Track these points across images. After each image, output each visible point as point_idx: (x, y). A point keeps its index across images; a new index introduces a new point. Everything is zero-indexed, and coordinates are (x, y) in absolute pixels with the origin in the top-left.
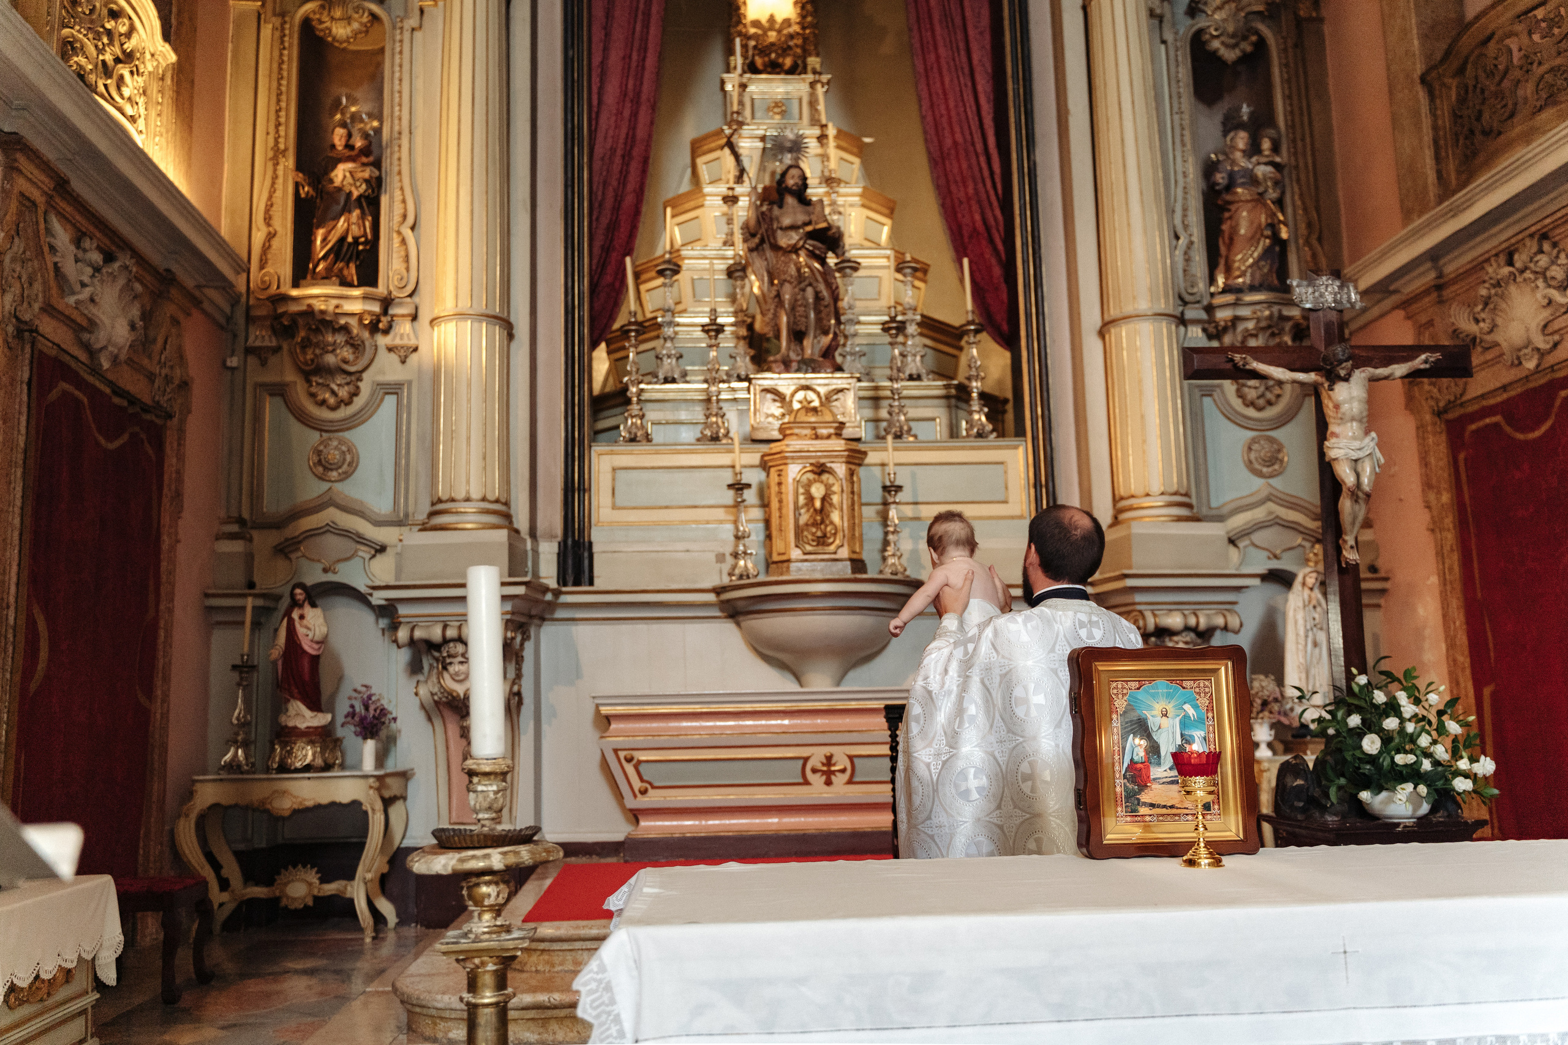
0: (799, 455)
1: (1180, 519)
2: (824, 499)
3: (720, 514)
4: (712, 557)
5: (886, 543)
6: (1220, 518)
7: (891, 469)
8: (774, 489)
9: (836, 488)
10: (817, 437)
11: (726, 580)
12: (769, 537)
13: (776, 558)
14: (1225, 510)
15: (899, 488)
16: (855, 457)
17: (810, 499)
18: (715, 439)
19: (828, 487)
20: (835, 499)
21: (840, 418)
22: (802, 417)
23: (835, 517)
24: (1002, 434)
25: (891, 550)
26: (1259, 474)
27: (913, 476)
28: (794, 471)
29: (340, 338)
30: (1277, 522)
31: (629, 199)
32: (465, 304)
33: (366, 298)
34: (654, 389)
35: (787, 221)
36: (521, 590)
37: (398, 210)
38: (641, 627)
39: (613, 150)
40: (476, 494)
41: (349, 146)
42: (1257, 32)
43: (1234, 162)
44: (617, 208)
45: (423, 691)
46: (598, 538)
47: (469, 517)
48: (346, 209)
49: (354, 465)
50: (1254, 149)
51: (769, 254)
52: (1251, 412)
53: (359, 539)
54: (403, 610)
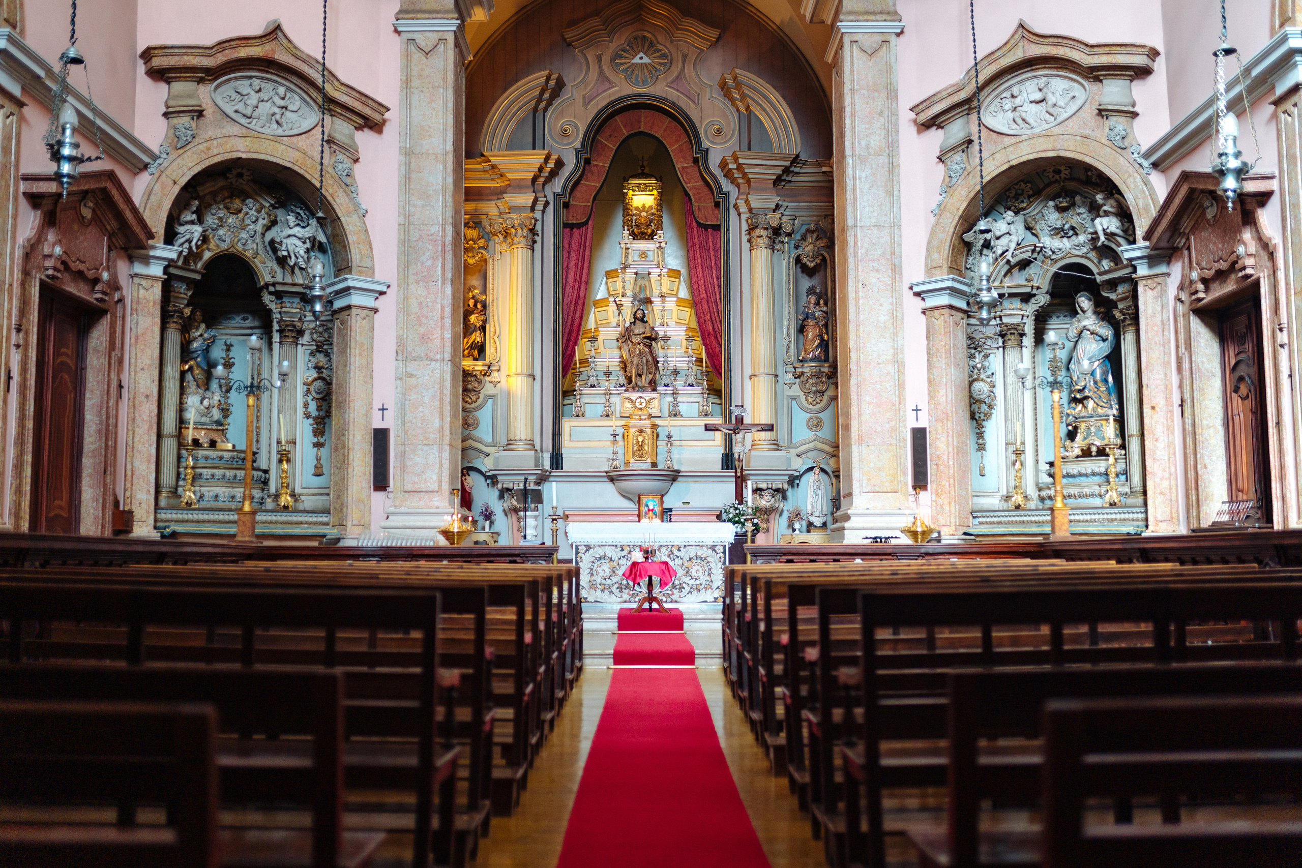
0: (635, 426)
1: (771, 449)
2: (642, 442)
3: (609, 444)
4: (605, 460)
5: (667, 456)
6: (794, 448)
7: (669, 428)
8: (626, 437)
9: (647, 438)
10: (641, 419)
11: (609, 469)
12: (624, 454)
13: (626, 461)
14: (798, 444)
15: (672, 436)
16: (654, 427)
17: (638, 441)
18: (607, 416)
19: (644, 437)
20: (647, 442)
21: (649, 413)
22: (636, 412)
23: (646, 448)
24: (714, 415)
25: (668, 459)
26: (811, 430)
27: (679, 430)
28: (632, 431)
29: (473, 379)
30: (815, 449)
31: (577, 321)
32: (519, 371)
33: (483, 365)
34: (587, 391)
35: (636, 332)
36: (539, 472)
37: (492, 330)
38: (580, 484)
39: (571, 301)
40: (523, 438)
41: (475, 305)
42: (822, 255)
43: (809, 309)
44: (572, 325)
45: (505, 505)
46: (565, 452)
47: (521, 446)
48: (475, 331)
49: (478, 425)
50: (818, 304)
51: (630, 344)
52: (811, 407)
53: (481, 451)
54: (499, 478)
